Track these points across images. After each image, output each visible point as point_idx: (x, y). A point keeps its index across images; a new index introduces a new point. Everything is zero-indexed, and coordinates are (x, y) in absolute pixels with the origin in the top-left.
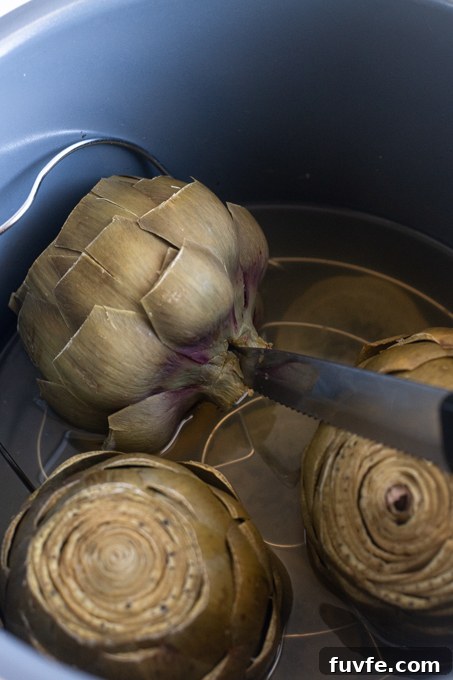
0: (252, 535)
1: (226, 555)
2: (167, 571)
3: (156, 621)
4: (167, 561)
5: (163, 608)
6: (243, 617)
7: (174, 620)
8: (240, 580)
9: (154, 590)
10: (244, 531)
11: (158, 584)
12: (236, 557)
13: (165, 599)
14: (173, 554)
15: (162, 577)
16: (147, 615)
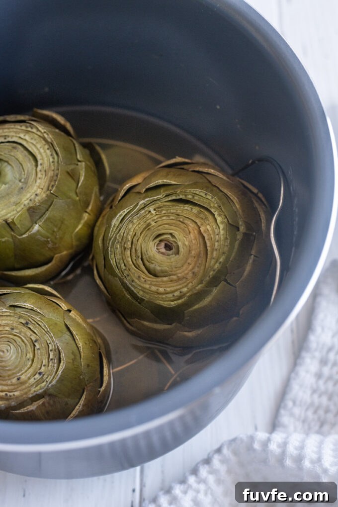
0: (79, 318)
1: (68, 333)
2: (36, 351)
3: (38, 383)
4: (34, 346)
5: (40, 373)
6: (88, 366)
7: (49, 380)
8: (80, 345)
9: (31, 365)
10: (73, 316)
11: (33, 361)
12: (74, 333)
13: (41, 368)
14: (36, 341)
15: (34, 356)
16: (32, 381)
